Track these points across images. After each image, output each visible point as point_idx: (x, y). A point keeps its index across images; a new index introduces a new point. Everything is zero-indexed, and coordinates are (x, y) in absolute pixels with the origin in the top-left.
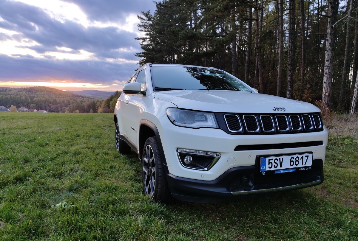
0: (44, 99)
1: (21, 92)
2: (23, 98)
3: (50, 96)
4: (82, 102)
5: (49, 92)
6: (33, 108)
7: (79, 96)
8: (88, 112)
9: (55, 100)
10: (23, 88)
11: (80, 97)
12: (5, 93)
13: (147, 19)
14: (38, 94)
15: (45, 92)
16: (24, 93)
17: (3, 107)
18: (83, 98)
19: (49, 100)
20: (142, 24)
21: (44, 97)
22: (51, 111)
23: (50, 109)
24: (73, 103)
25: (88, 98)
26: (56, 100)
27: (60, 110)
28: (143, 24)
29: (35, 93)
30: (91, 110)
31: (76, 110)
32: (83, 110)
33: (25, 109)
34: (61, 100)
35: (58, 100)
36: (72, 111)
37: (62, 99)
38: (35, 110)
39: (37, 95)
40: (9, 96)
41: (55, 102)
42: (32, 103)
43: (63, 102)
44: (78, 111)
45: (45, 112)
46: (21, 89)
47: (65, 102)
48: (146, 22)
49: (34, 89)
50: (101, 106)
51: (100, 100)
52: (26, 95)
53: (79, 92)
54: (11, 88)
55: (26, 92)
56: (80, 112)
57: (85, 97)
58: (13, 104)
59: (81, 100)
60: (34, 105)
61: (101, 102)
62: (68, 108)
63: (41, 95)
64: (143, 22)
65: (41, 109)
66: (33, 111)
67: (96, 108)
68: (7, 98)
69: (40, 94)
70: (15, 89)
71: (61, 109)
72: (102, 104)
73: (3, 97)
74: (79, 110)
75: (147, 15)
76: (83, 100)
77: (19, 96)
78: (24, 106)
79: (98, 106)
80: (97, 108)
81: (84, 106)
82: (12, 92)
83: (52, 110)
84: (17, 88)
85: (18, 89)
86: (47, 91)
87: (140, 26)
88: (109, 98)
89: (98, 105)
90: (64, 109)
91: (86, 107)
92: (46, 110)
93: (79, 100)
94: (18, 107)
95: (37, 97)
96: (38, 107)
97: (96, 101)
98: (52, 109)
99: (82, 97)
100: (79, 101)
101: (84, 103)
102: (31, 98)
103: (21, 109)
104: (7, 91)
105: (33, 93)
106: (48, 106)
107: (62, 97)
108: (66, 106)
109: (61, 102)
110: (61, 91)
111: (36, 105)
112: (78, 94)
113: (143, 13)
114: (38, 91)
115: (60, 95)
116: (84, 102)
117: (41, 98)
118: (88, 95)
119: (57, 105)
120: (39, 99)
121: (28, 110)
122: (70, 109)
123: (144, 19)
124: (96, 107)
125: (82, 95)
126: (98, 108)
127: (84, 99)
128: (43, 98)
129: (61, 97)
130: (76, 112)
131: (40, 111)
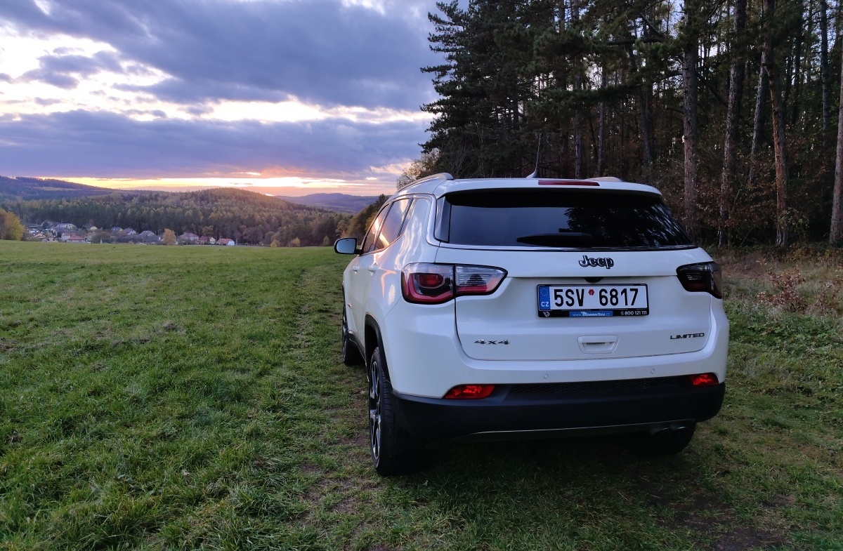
0: (230, 215)
1: (186, 202)
2: (190, 212)
3: (242, 209)
4: (307, 220)
5: (240, 199)
6: (208, 235)
7: (301, 208)
8: (317, 242)
9: (252, 218)
10: (191, 191)
11: (304, 210)
12: (155, 203)
13: (451, 20)
14: (220, 203)
15: (234, 200)
16: (192, 202)
17: (150, 234)
18: (309, 212)
19: (239, 216)
20: (437, 34)
21: (230, 211)
22: (242, 241)
23: (242, 237)
24: (287, 222)
25: (320, 211)
26: (253, 216)
27: (261, 238)
28: (442, 33)
29: (213, 202)
30: (326, 238)
31: (294, 237)
32: (310, 239)
33: (192, 237)
34: (263, 216)
35: (258, 217)
36: (284, 242)
37: (266, 215)
38: (212, 240)
39: (216, 206)
40: (161, 210)
41: (251, 222)
42: (207, 223)
43: (268, 221)
44: (297, 241)
45: (231, 243)
46: (186, 194)
47: (273, 220)
48: (448, 29)
49: (212, 195)
50: (346, 230)
51: (346, 215)
52: (195, 206)
53: (302, 197)
54: (167, 193)
55: (196, 201)
56: (302, 245)
57: (314, 209)
58: (168, 227)
59: (306, 215)
60: (210, 228)
61: (347, 221)
62: (278, 233)
63: (224, 206)
64: (440, 30)
65: (224, 237)
66: (208, 240)
67: (336, 234)
68: (157, 214)
69: (222, 205)
70: (174, 194)
71: (264, 237)
72: (349, 224)
73: (150, 211)
74: (301, 240)
75: (450, 11)
76: (310, 216)
77: (181, 210)
78: (191, 230)
79: (340, 230)
80: (338, 233)
81: (311, 230)
82: (169, 201)
83: (245, 238)
84: (178, 192)
85: (181, 193)
86: (236, 197)
87: (435, 39)
88: (365, 212)
89: (341, 227)
90: (270, 235)
91: (314, 231)
92: (234, 240)
93: (301, 215)
94: (179, 233)
95: (216, 212)
96: (218, 231)
97: (336, 218)
98: (245, 235)
99: (309, 209)
100: (302, 219)
101: (311, 223)
102: (204, 214)
103: (184, 236)
104: (159, 199)
105: (208, 203)
106: (239, 229)
107: (267, 209)
108: (275, 230)
109: (263, 220)
110: (265, 196)
111: (214, 229)
112: (299, 203)
113: (441, 6)
114: (220, 198)
115: (263, 205)
116: (311, 220)
117: (224, 213)
118: (319, 205)
119: (255, 228)
120: (221, 214)
121: (197, 238)
122: (281, 235)
123: (444, 23)
124: (337, 231)
125: (309, 205)
126: (340, 233)
127: (311, 214)
128: (229, 213)
129: (263, 209)
130: (294, 245)
131: (222, 240)
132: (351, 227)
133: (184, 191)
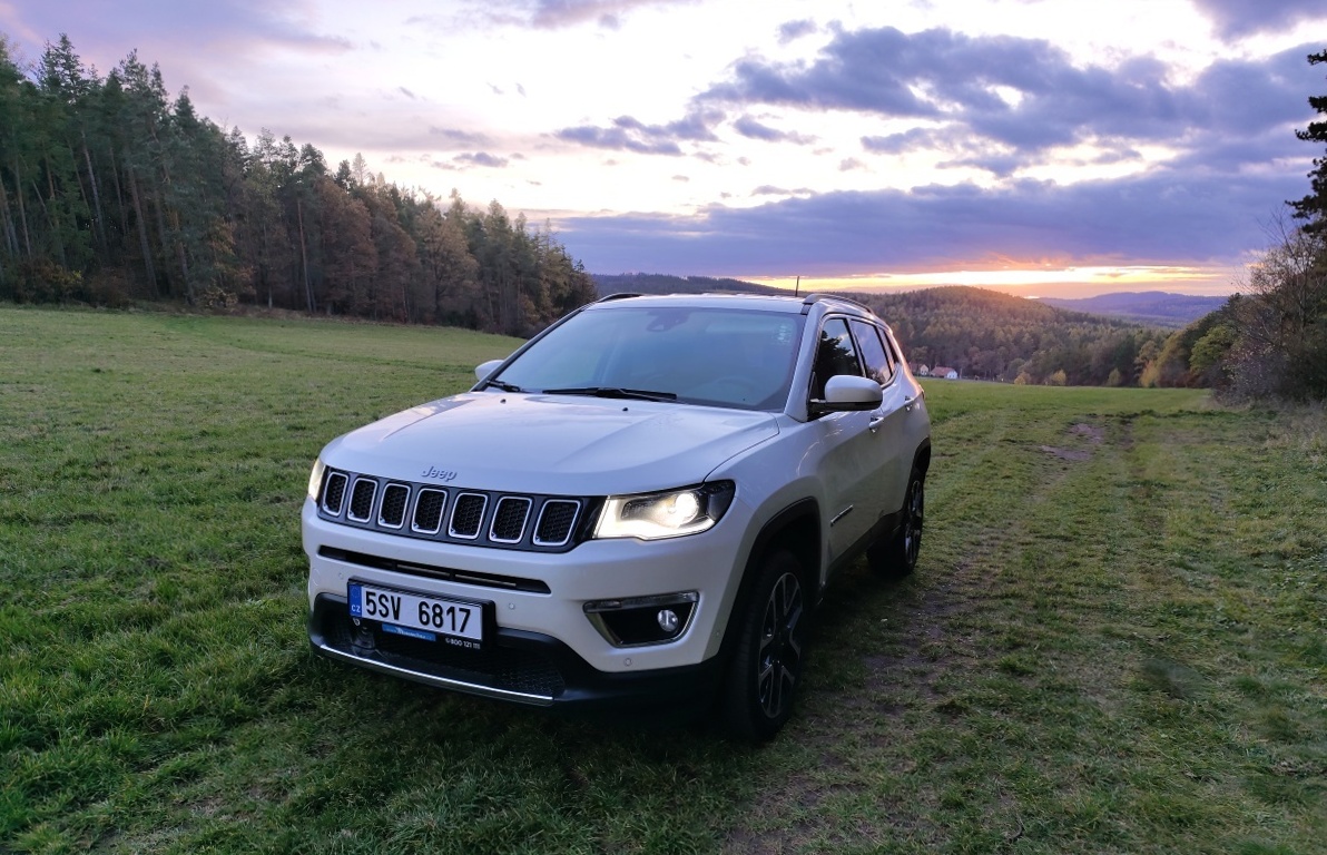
0: (955, 330)
3: (975, 320)
4: (1086, 339)
5: (975, 304)
6: (918, 361)
7: (1079, 318)
8: (1099, 379)
9: (990, 335)
10: (902, 292)
11: (1085, 323)
14: (942, 311)
15: (965, 305)
16: (902, 309)
18: (1092, 326)
19: (971, 332)
21: (956, 323)
22: (970, 373)
23: (970, 366)
24: (1051, 343)
25: (1114, 324)
26: (993, 332)
27: (1001, 368)
29: (932, 309)
30: (1115, 374)
31: (1056, 370)
32: (1083, 373)
34: (1010, 332)
35: (1000, 335)
36: (1038, 377)
37: (1015, 330)
38: (924, 369)
39: (937, 316)
41: (989, 342)
42: (919, 343)
43: (1017, 341)
44: (1061, 375)
45: (952, 375)
46: (894, 296)
47: (1025, 340)
49: (931, 297)
50: (1156, 359)
51: (1157, 331)
52: (904, 315)
53: (1085, 300)
54: (868, 296)
55: (907, 308)
56: (1068, 383)
57: (1104, 321)
59: (1087, 331)
60: (923, 350)
61: (1159, 343)
62: (1030, 362)
63: (948, 316)
65: (943, 365)
66: (918, 369)
67: (1135, 365)
69: (946, 314)
71: (1006, 368)
72: (1162, 349)
74: (1068, 374)
76: (1093, 334)
79: (1144, 358)
80: (1140, 365)
81: (1088, 358)
83: (975, 367)
84: (883, 293)
85: (887, 296)
86: (969, 301)
88: (1196, 327)
89: (1145, 353)
90: (1017, 365)
91: (1093, 359)
92: (957, 370)
93: (1075, 331)
95: (935, 325)
96: (934, 355)
97: (1139, 338)
98: (976, 364)
99: (1094, 321)
100: (1077, 338)
101: (1090, 346)
102: (915, 328)
105: (925, 310)
106: (966, 353)
107: (1018, 320)
108: (1026, 355)
109: (1008, 340)
110: (1020, 300)
111: (929, 351)
112: (1077, 310)
114: (943, 303)
115: (1013, 313)
116: (1092, 340)
117: (947, 326)
118: (1115, 314)
119: (992, 353)
120: (942, 329)
122: (1034, 365)
124: (1138, 360)
125: (1094, 313)
126: (1143, 365)
127: (1095, 329)
128: (954, 328)
129: (1012, 320)
130: (1055, 383)
131: (938, 370)
132: (1163, 356)
133: (891, 293)
